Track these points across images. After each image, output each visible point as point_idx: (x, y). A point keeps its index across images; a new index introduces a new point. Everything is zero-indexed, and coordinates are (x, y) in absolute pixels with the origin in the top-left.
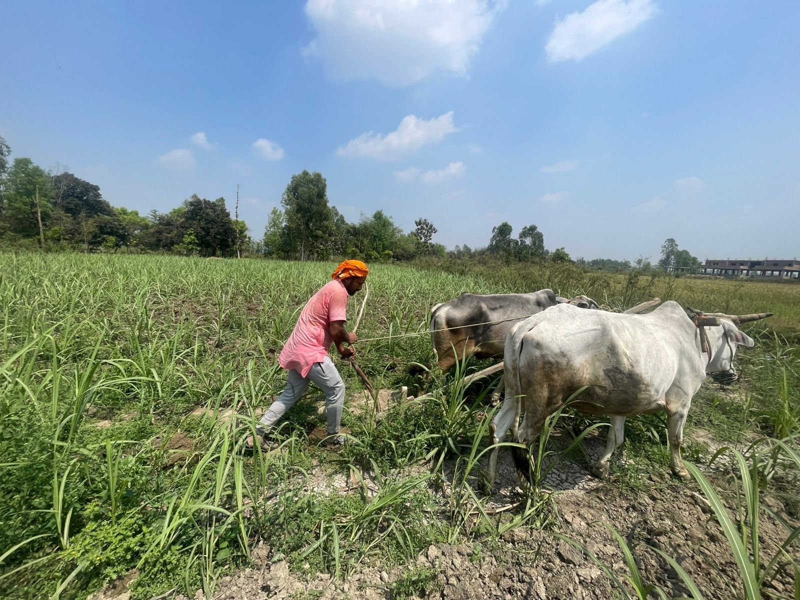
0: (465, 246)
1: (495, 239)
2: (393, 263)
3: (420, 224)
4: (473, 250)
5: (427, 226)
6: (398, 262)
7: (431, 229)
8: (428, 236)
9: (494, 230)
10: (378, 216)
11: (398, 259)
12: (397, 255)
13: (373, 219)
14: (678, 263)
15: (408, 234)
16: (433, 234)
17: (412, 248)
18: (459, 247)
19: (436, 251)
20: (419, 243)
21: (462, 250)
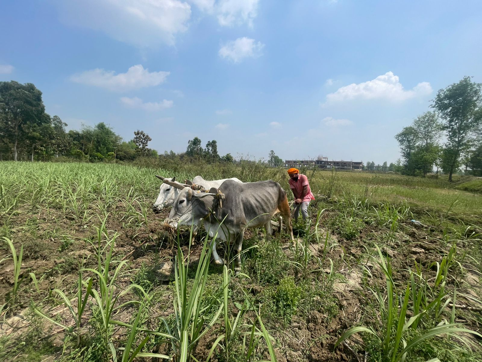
0: (171, 152)
1: (190, 148)
2: (117, 162)
3: (138, 134)
4: (176, 154)
5: (144, 136)
6: (121, 162)
7: (147, 139)
8: (145, 144)
9: (189, 142)
10: (101, 127)
11: (121, 159)
12: (121, 157)
13: (96, 129)
14: (275, 162)
15: (129, 142)
16: (148, 142)
17: (133, 151)
18: (167, 152)
19: (151, 154)
20: (138, 148)
21: (169, 154)
